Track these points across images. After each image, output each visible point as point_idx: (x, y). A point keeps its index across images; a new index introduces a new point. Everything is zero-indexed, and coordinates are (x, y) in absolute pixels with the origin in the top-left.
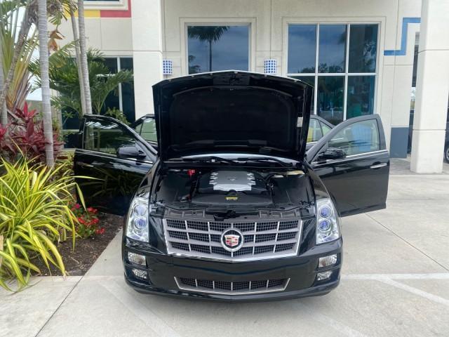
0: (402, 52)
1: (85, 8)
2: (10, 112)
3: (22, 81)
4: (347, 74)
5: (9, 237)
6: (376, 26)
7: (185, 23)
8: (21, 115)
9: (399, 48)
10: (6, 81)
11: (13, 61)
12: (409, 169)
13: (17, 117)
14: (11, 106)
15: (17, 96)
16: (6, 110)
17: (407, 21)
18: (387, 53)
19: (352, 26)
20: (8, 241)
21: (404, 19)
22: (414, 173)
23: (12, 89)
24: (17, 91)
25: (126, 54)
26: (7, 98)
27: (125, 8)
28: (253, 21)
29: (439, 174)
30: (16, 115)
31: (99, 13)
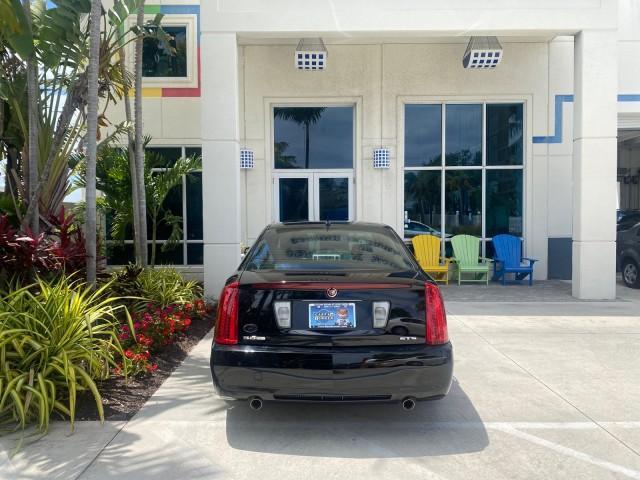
0: (556, 138)
1: (143, 86)
2: (43, 218)
3: (59, 180)
4: (484, 167)
5: (40, 371)
6: (520, 106)
7: (271, 104)
8: (56, 222)
9: (552, 133)
10: (40, 179)
11: (51, 154)
12: (571, 294)
13: (50, 225)
14: (44, 210)
15: (52, 198)
16: (38, 215)
17: (561, 99)
18: (536, 140)
19: (489, 107)
20: (40, 376)
21: (557, 96)
22: (576, 299)
23: (47, 190)
24: (53, 193)
25: (193, 143)
26: (40, 200)
27: (194, 85)
28: (359, 101)
29: (612, 301)
30: (51, 222)
31: (160, 92)
